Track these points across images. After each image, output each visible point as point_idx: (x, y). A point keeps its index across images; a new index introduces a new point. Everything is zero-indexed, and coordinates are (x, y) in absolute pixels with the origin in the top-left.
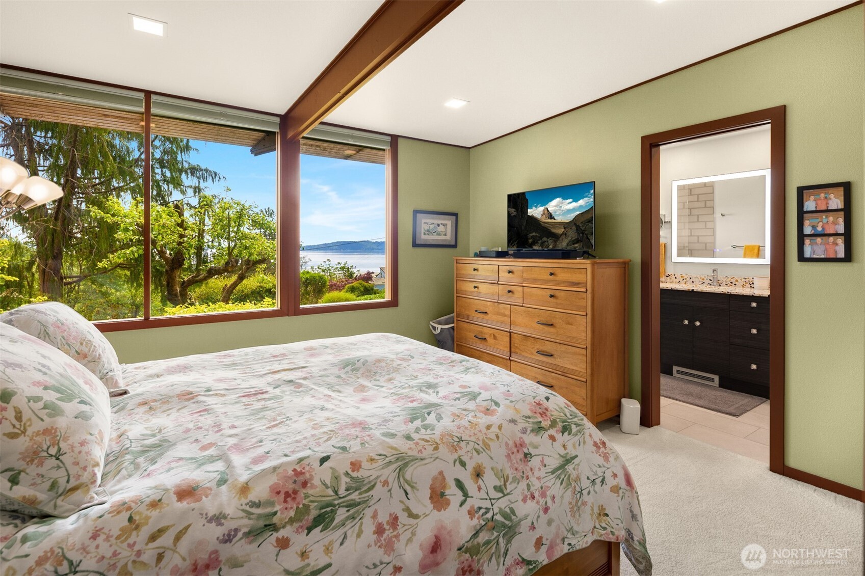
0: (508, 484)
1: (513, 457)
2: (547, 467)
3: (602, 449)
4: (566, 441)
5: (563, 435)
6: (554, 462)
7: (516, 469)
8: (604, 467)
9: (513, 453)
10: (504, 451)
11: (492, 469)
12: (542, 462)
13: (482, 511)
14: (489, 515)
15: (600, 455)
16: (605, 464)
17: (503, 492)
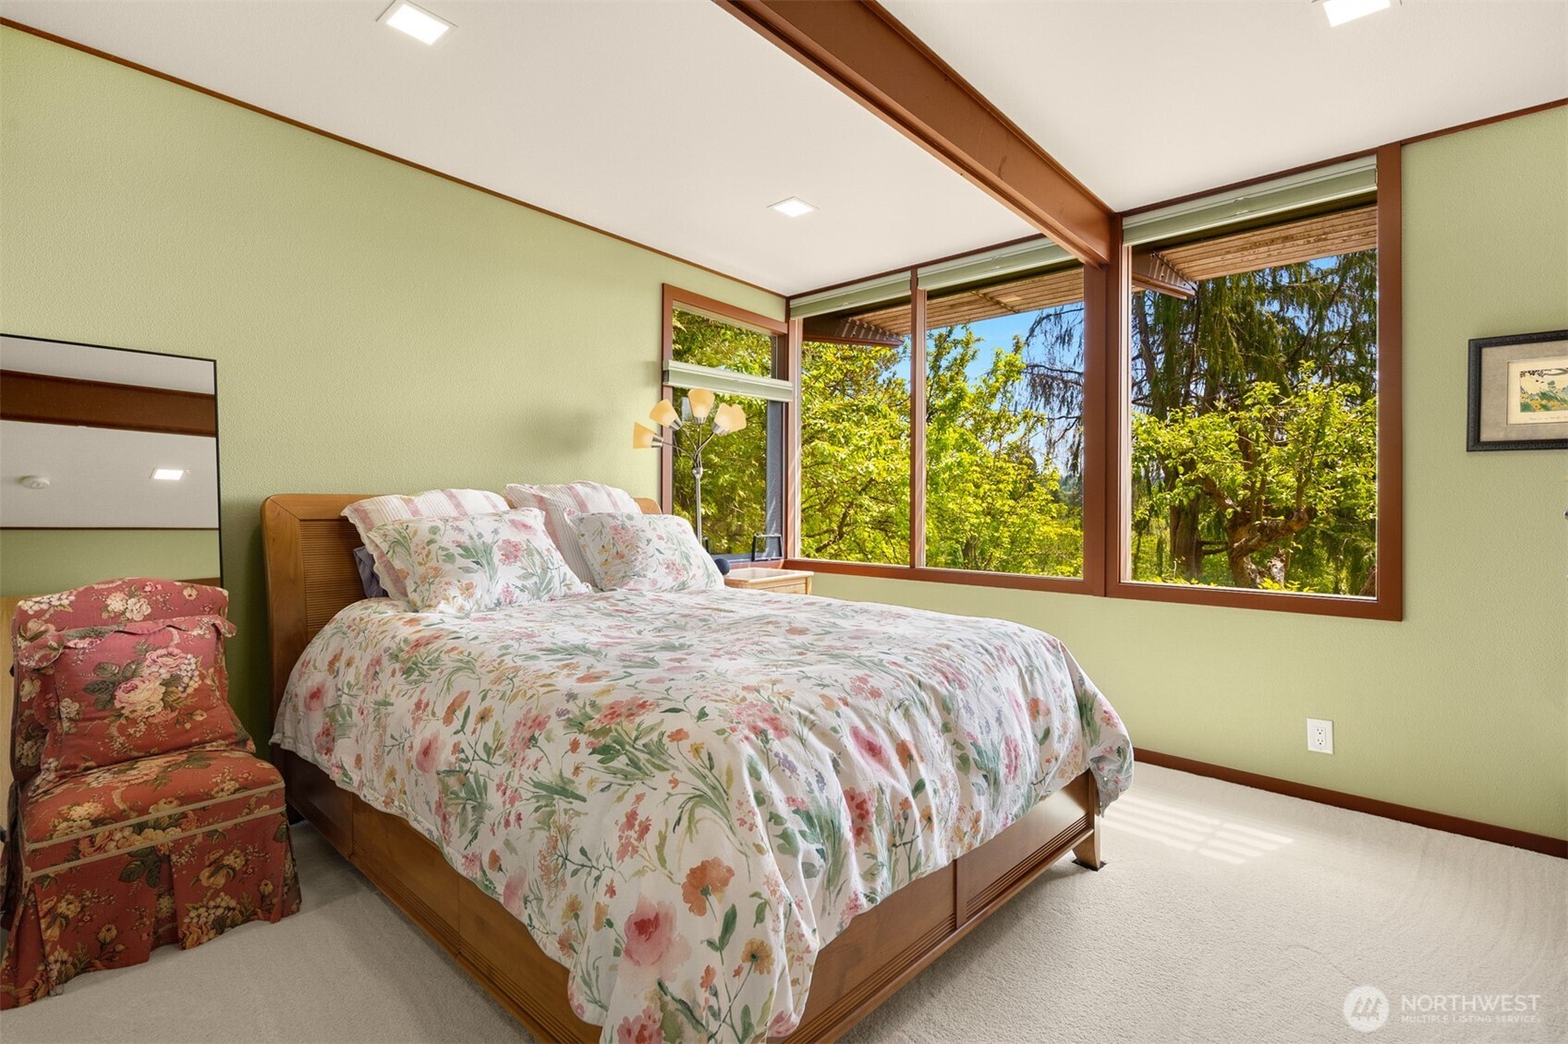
0: (498, 753)
1: (522, 728)
2: (536, 772)
3: (633, 834)
4: (587, 765)
5: (590, 754)
6: (547, 775)
7: (513, 745)
8: (610, 859)
9: (525, 725)
10: (519, 715)
11: (496, 723)
12: (538, 761)
13: (462, 756)
14: (466, 766)
15: (621, 837)
16: (615, 856)
17: (488, 758)
